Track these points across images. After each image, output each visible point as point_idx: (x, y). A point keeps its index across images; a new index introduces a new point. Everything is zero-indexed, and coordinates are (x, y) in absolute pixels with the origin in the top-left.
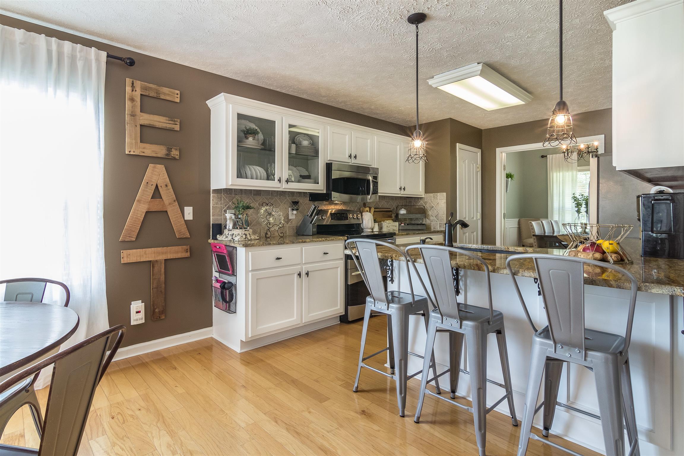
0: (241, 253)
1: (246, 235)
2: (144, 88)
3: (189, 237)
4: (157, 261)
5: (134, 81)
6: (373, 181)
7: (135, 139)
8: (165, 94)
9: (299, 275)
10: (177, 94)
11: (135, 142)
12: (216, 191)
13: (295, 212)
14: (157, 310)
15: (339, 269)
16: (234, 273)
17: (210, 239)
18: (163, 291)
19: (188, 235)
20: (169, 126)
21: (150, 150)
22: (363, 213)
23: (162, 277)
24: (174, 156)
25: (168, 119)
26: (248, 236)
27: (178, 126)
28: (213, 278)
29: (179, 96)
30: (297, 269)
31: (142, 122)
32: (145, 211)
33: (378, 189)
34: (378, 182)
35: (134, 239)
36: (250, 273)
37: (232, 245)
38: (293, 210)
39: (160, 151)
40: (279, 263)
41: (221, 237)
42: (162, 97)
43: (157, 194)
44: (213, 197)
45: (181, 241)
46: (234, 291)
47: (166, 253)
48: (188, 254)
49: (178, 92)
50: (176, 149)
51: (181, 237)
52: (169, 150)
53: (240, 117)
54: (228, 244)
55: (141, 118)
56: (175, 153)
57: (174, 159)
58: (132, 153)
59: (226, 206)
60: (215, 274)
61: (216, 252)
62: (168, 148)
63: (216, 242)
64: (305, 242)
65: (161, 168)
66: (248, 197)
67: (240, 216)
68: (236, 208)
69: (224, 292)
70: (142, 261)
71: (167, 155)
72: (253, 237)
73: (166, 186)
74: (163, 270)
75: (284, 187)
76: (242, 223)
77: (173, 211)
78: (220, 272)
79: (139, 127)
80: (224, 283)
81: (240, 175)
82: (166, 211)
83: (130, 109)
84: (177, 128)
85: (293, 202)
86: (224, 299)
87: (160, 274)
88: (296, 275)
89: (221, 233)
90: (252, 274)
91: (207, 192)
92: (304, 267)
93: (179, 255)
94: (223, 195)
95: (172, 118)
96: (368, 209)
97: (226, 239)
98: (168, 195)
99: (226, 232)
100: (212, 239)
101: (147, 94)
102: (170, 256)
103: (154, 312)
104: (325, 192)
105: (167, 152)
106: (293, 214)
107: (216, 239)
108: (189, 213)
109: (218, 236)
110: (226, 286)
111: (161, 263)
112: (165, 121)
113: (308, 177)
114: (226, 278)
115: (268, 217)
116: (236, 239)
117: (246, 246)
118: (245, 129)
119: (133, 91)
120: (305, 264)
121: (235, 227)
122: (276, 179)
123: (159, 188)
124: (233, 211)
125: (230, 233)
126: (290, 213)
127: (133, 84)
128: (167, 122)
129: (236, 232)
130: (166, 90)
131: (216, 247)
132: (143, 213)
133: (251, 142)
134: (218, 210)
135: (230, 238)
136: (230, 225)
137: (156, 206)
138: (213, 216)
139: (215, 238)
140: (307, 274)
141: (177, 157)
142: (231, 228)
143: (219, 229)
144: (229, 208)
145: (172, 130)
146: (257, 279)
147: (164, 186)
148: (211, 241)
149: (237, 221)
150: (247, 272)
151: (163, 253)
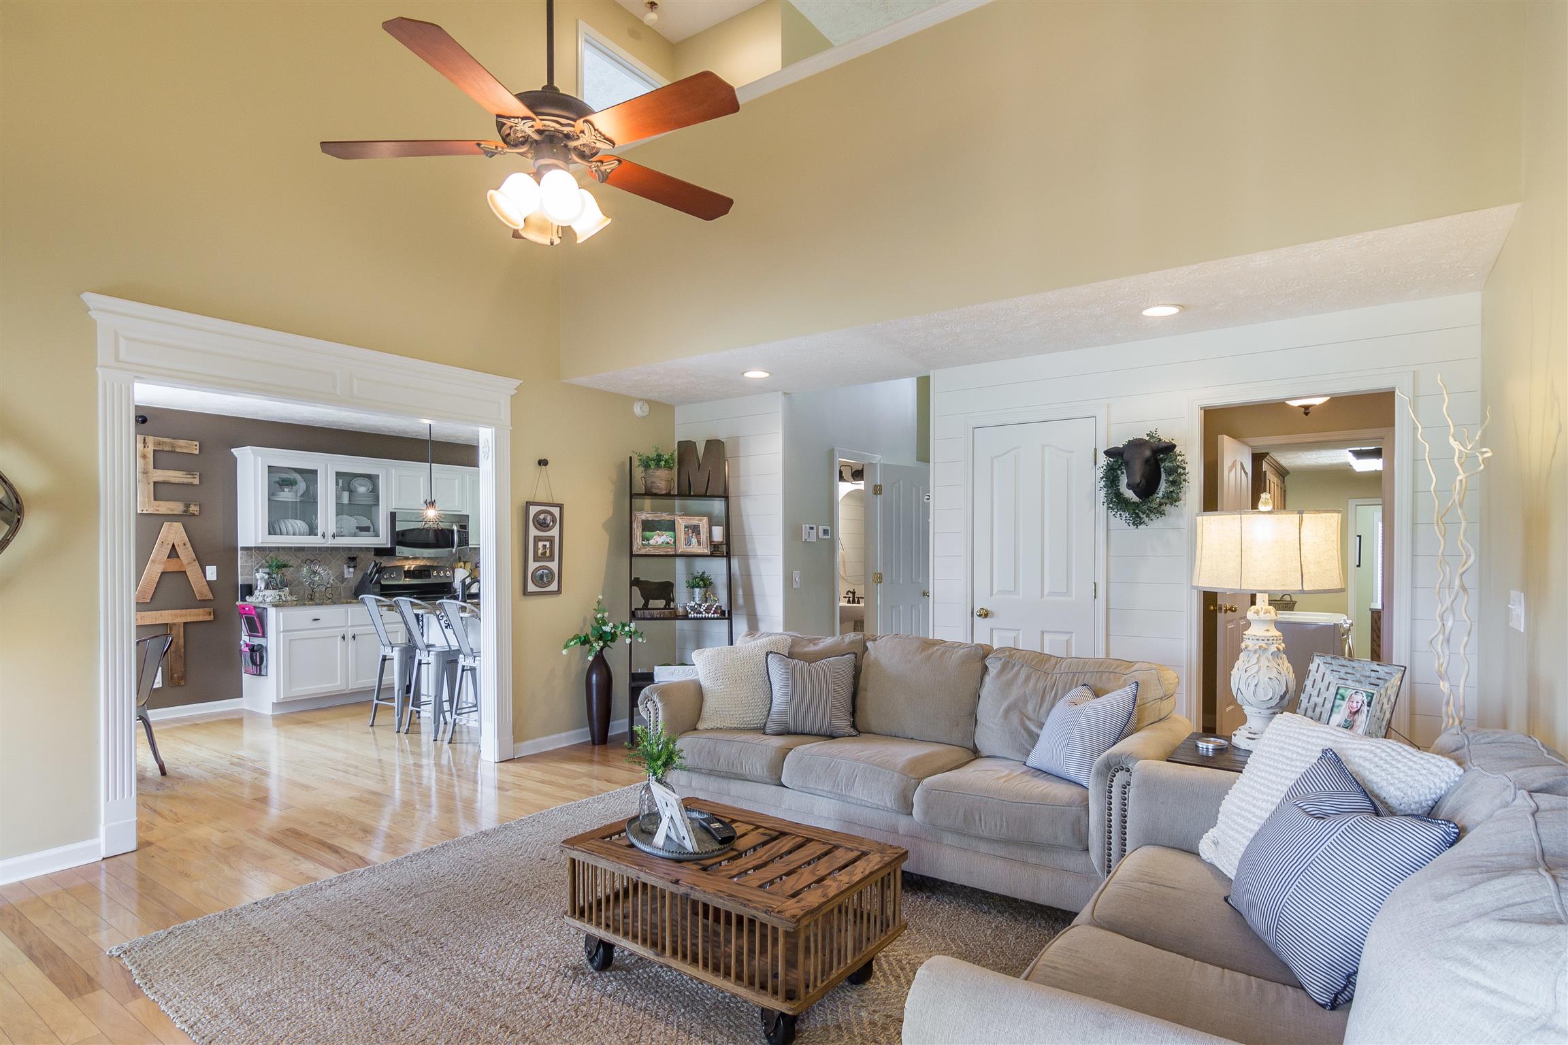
0: (272, 613)
1: (280, 596)
2: (156, 444)
3: (209, 598)
4: (174, 624)
5: (146, 437)
6: (458, 531)
7: (148, 497)
8: (181, 447)
9: (344, 638)
10: (196, 445)
11: (148, 501)
12: (243, 549)
13: (352, 570)
14: (175, 676)
15: (399, 633)
16: (264, 635)
17: (238, 600)
18: (182, 655)
19: (211, 597)
20: (186, 481)
21: (164, 507)
22: (456, 570)
23: (180, 641)
24: (193, 512)
25: (185, 473)
26: (283, 597)
27: (198, 480)
28: (242, 643)
29: (198, 447)
30: (342, 631)
31: (156, 479)
32: (160, 572)
33: (468, 540)
34: (468, 533)
35: (149, 601)
36: (282, 634)
37: (262, 606)
38: (349, 567)
39: (177, 508)
40: (316, 624)
41: (251, 598)
42: (178, 450)
43: (173, 553)
44: (242, 554)
45: (203, 603)
46: (265, 654)
47: (185, 615)
48: (211, 617)
49: (197, 443)
50: (195, 505)
51: (203, 598)
52: (187, 506)
53: (271, 469)
54: (257, 605)
55: (154, 475)
56: (194, 509)
57: (194, 515)
58: (144, 512)
59: (258, 564)
60: (245, 638)
61: (244, 614)
62: (186, 504)
63: (244, 603)
64: (350, 603)
65: (178, 526)
66: (287, 554)
67: (274, 576)
68: (270, 566)
69: (254, 654)
70: (157, 623)
71: (185, 511)
72: (289, 598)
73: (184, 544)
74: (182, 633)
75: (330, 542)
76: (277, 584)
77: (193, 572)
78: (249, 636)
79: (152, 484)
80: (254, 646)
81: (272, 531)
82: (185, 572)
83: (143, 466)
84: (196, 481)
85: (349, 558)
86: (254, 663)
87: (179, 638)
88: (339, 638)
89: (251, 593)
90: (284, 635)
91: (235, 549)
92: (350, 629)
93: (201, 619)
94: (254, 552)
95: (189, 471)
96: (462, 564)
97: (257, 601)
98: (187, 554)
99: (256, 593)
100: (241, 601)
101: (161, 449)
102: (189, 619)
103: (172, 676)
104: (389, 546)
105: (185, 509)
106: (349, 572)
107: (246, 601)
108: (212, 573)
109: (247, 597)
110: (255, 648)
111: (179, 627)
112: (182, 476)
113: (366, 529)
114: (256, 641)
115: (312, 576)
116: (268, 600)
117: (275, 606)
118: (278, 480)
119: (145, 447)
120: (351, 626)
121: (267, 587)
122: (320, 534)
123: (176, 546)
124: (267, 570)
125: (261, 594)
126: (346, 571)
127: (144, 440)
128: (185, 476)
129: (268, 592)
130: (182, 442)
131: (244, 609)
132: (158, 573)
133: (286, 495)
134: (248, 569)
135: (261, 599)
136: (261, 585)
137: (173, 566)
138: (241, 575)
139: (243, 599)
140: (354, 637)
141: (196, 513)
142: (263, 588)
143: (249, 590)
144: (261, 567)
145: (191, 484)
146: (290, 640)
147: (181, 545)
148: (239, 603)
149: (270, 582)
150: (278, 633)
151: (181, 616)
